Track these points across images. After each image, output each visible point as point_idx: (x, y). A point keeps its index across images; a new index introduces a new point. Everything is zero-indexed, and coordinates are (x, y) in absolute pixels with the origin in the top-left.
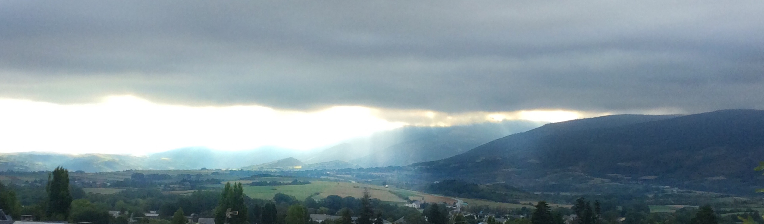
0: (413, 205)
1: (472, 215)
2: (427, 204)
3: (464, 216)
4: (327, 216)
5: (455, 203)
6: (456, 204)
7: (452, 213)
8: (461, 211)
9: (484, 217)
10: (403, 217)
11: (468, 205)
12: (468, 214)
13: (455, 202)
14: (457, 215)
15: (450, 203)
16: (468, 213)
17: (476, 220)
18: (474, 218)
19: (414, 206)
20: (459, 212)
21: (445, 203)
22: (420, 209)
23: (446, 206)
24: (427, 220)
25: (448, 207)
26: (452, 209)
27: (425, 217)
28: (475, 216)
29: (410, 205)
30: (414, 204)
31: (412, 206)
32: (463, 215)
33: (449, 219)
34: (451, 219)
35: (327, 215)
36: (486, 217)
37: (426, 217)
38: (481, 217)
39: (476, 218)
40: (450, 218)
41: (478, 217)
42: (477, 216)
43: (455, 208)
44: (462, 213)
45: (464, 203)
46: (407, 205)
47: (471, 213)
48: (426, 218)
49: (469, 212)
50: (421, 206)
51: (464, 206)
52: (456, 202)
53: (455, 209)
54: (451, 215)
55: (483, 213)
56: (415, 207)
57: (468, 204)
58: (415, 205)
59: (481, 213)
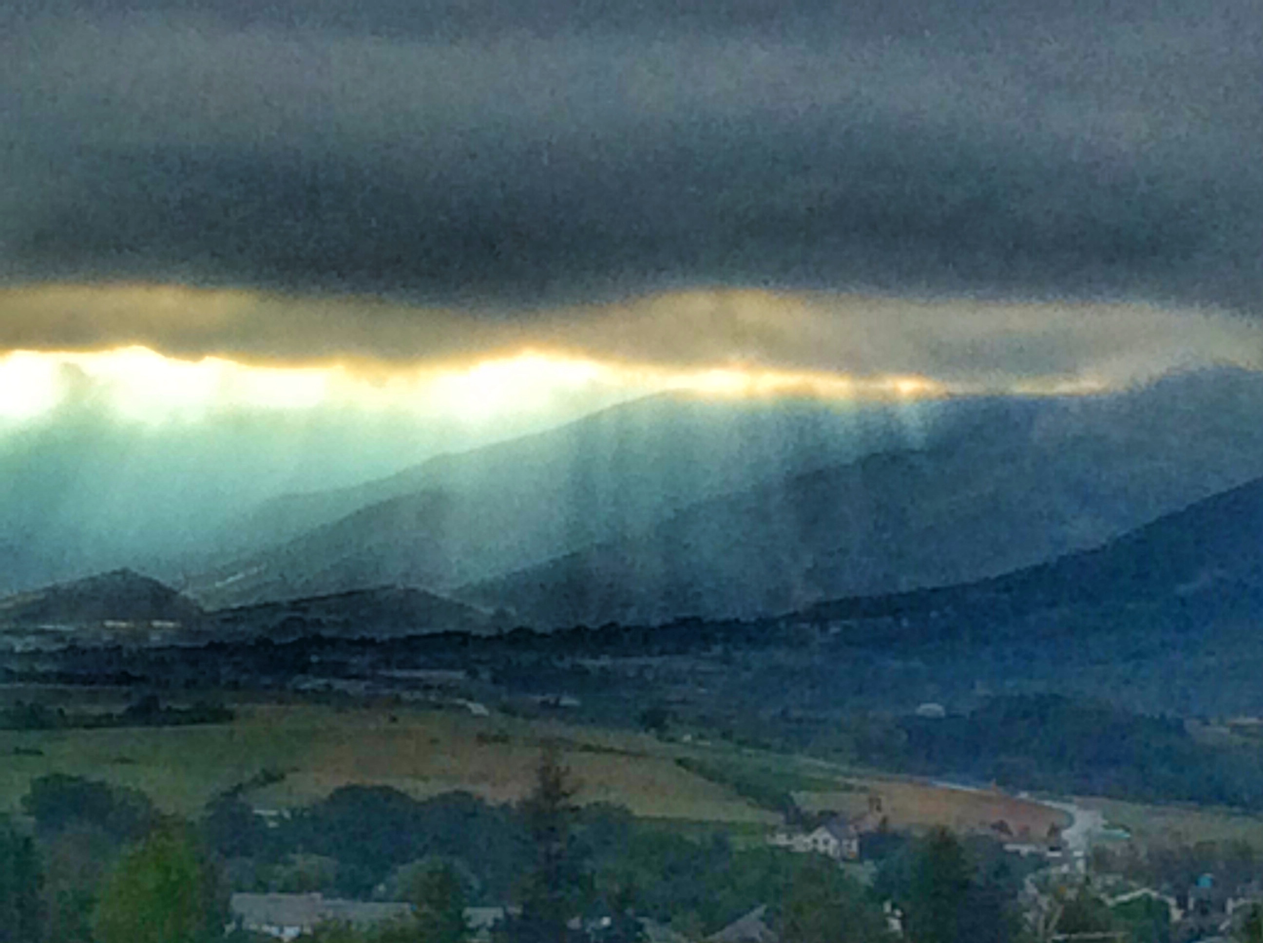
0: (815, 841)
1: (1154, 894)
2: (897, 838)
3: (1110, 902)
4: (329, 902)
5: (1055, 830)
6: (1066, 834)
7: (1043, 887)
8: (1092, 873)
9: (1223, 909)
10: (760, 911)
11: (1128, 840)
12: (1131, 889)
13: (1058, 820)
14: (1071, 894)
15: (1025, 831)
16: (1133, 884)
17: (1178, 925)
18: (1167, 915)
19: (821, 848)
20: (1080, 880)
21: (1001, 827)
22: (860, 860)
23: (1009, 847)
24: (895, 924)
25: (1017, 853)
26: (1039, 863)
27: (887, 908)
28: (1172, 901)
29: (802, 842)
30: (821, 834)
31: (811, 847)
32: (1103, 896)
33: (1026, 920)
34: (1036, 920)
35: (325, 897)
36: (1235, 911)
37: (894, 907)
38: (1203, 908)
39: (1176, 915)
40: (1030, 916)
41: (1191, 905)
42: (1182, 904)
43: (1057, 854)
44: (1097, 883)
45: (1106, 827)
46: (781, 840)
47: (1148, 885)
48: (892, 915)
49: (1134, 878)
50: (861, 846)
51: (1109, 846)
52: (1065, 821)
53: (1060, 862)
54: (1035, 900)
55: (1214, 883)
56: (831, 852)
57: (1128, 830)
58: (826, 842)
59: (1205, 881)
